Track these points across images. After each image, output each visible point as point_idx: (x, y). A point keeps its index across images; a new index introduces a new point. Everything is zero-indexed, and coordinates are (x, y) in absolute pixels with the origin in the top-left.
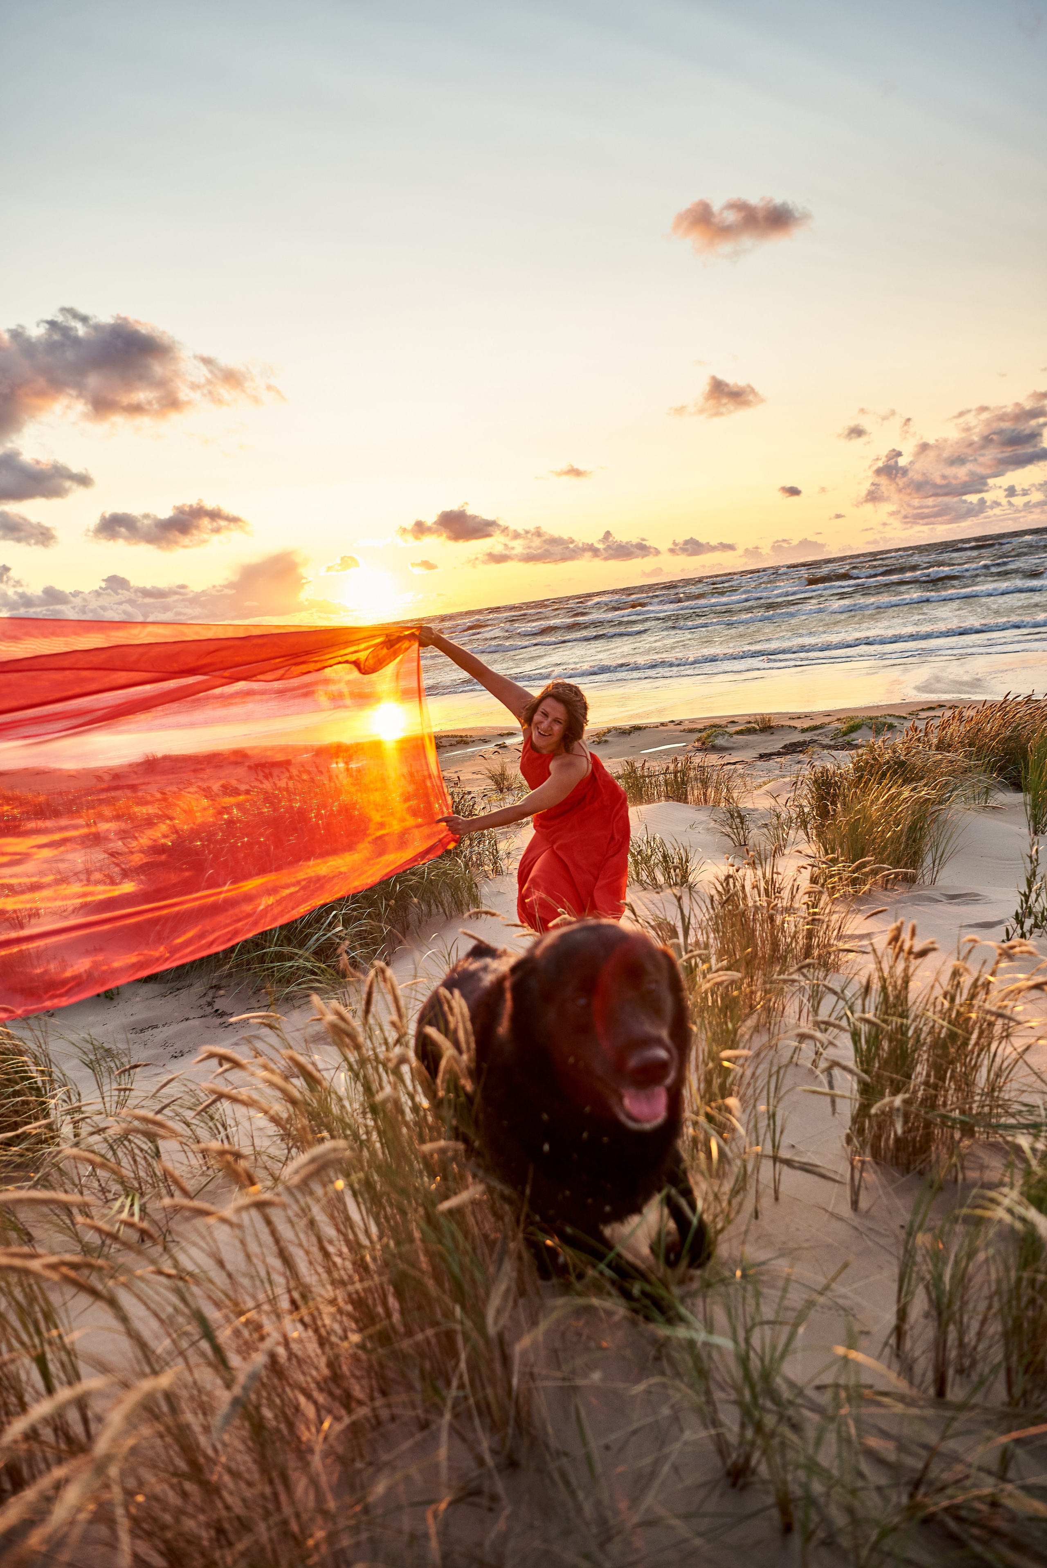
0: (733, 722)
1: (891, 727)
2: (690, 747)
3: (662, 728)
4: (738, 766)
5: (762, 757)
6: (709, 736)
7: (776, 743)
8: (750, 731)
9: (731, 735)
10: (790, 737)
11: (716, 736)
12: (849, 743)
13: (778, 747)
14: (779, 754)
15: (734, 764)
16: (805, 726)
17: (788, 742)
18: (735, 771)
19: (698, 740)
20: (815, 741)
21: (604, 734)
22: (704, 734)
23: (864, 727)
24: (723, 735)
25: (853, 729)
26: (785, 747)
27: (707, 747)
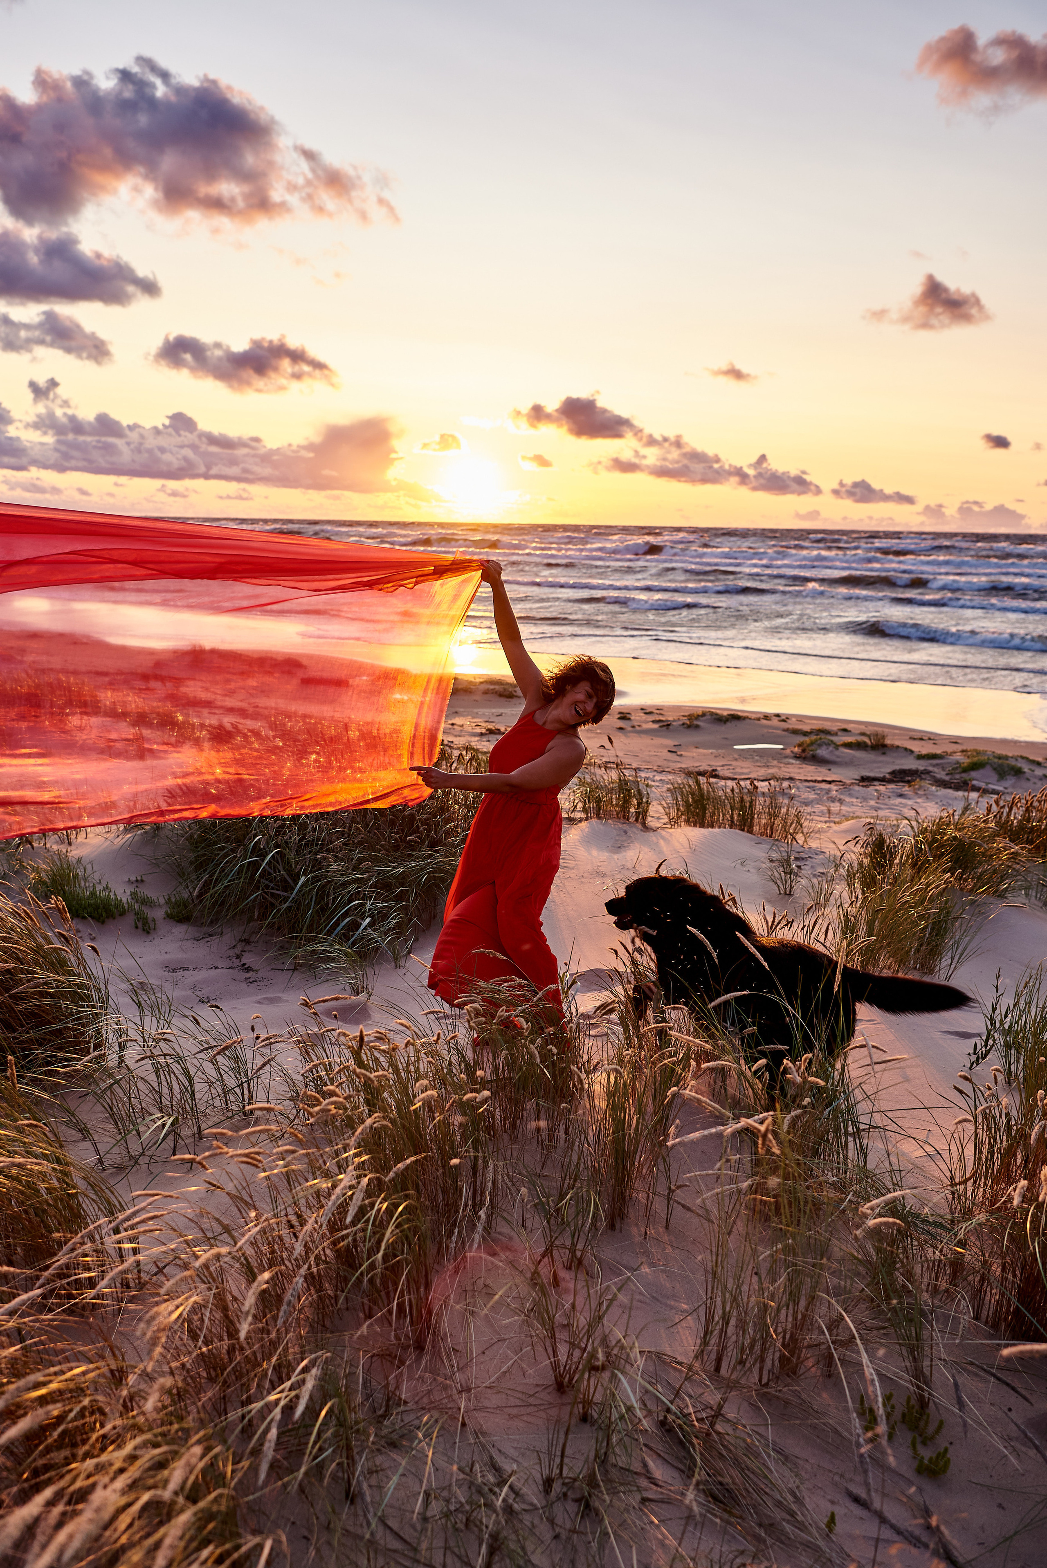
0: (845, 730)
1: (1018, 772)
2: (788, 752)
3: (764, 722)
4: (833, 787)
5: (864, 779)
6: (812, 743)
7: (884, 766)
8: (859, 746)
9: (837, 747)
10: (903, 761)
11: (820, 745)
12: (966, 783)
13: (884, 770)
14: (883, 780)
15: (830, 782)
16: (924, 752)
17: (897, 768)
18: (829, 791)
19: (799, 745)
20: (928, 772)
21: (698, 717)
22: (807, 739)
23: (988, 768)
24: (828, 745)
25: (975, 766)
26: (893, 773)
27: (807, 756)
